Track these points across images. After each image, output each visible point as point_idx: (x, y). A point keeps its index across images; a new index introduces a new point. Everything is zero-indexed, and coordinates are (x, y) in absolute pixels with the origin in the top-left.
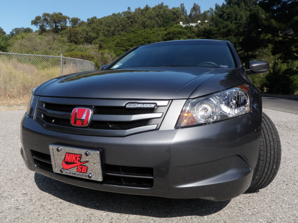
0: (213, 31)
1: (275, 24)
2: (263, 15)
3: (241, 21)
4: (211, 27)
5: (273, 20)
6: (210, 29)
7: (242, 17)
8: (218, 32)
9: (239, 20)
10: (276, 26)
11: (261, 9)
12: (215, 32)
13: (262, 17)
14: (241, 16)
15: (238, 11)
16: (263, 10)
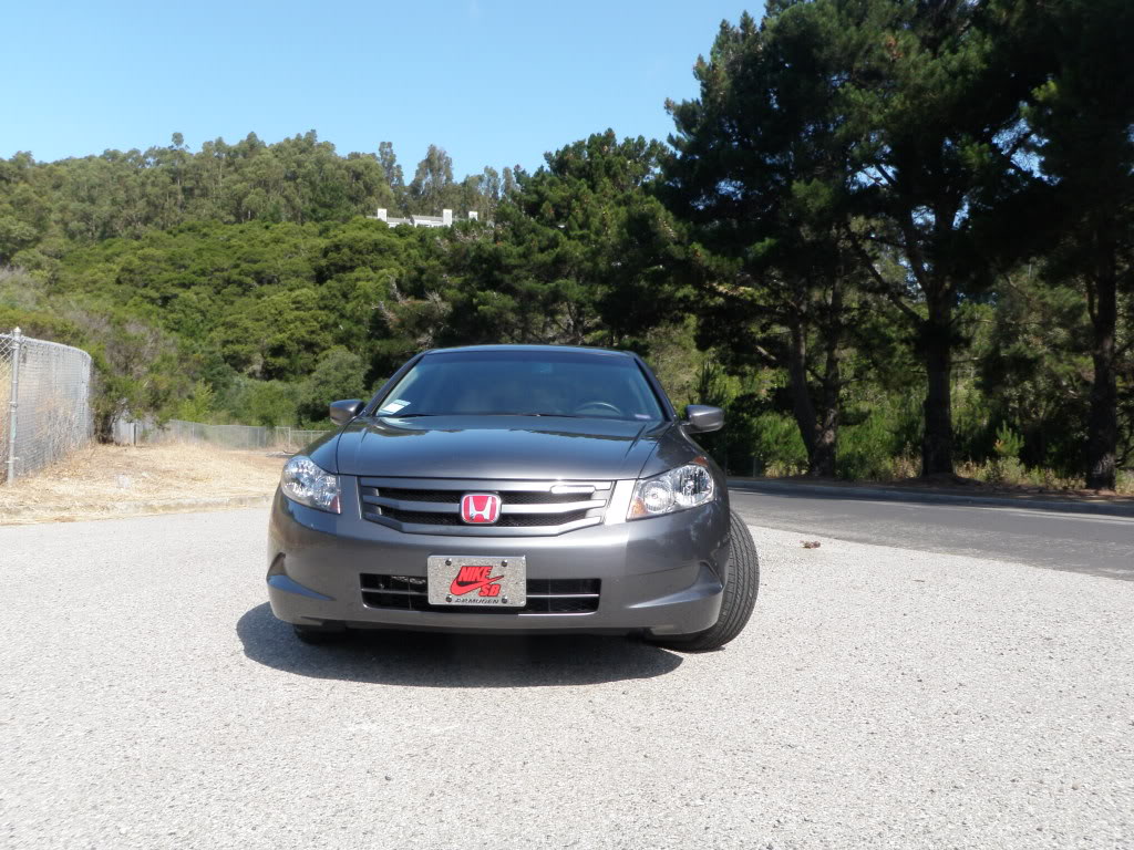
0: (508, 257)
1: (704, 257)
2: (668, 227)
3: (604, 238)
4: (500, 245)
5: (697, 246)
6: (496, 249)
7: (605, 225)
8: (524, 261)
9: (598, 233)
10: (706, 264)
11: (663, 208)
12: (512, 261)
13: (667, 232)
14: (603, 222)
15: (594, 203)
16: (670, 213)
